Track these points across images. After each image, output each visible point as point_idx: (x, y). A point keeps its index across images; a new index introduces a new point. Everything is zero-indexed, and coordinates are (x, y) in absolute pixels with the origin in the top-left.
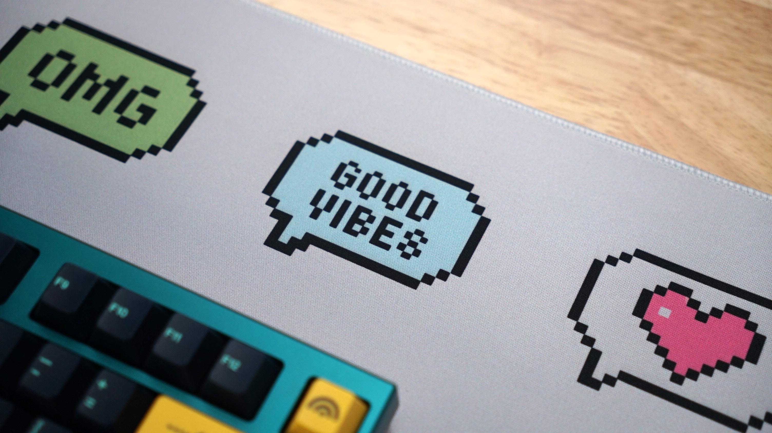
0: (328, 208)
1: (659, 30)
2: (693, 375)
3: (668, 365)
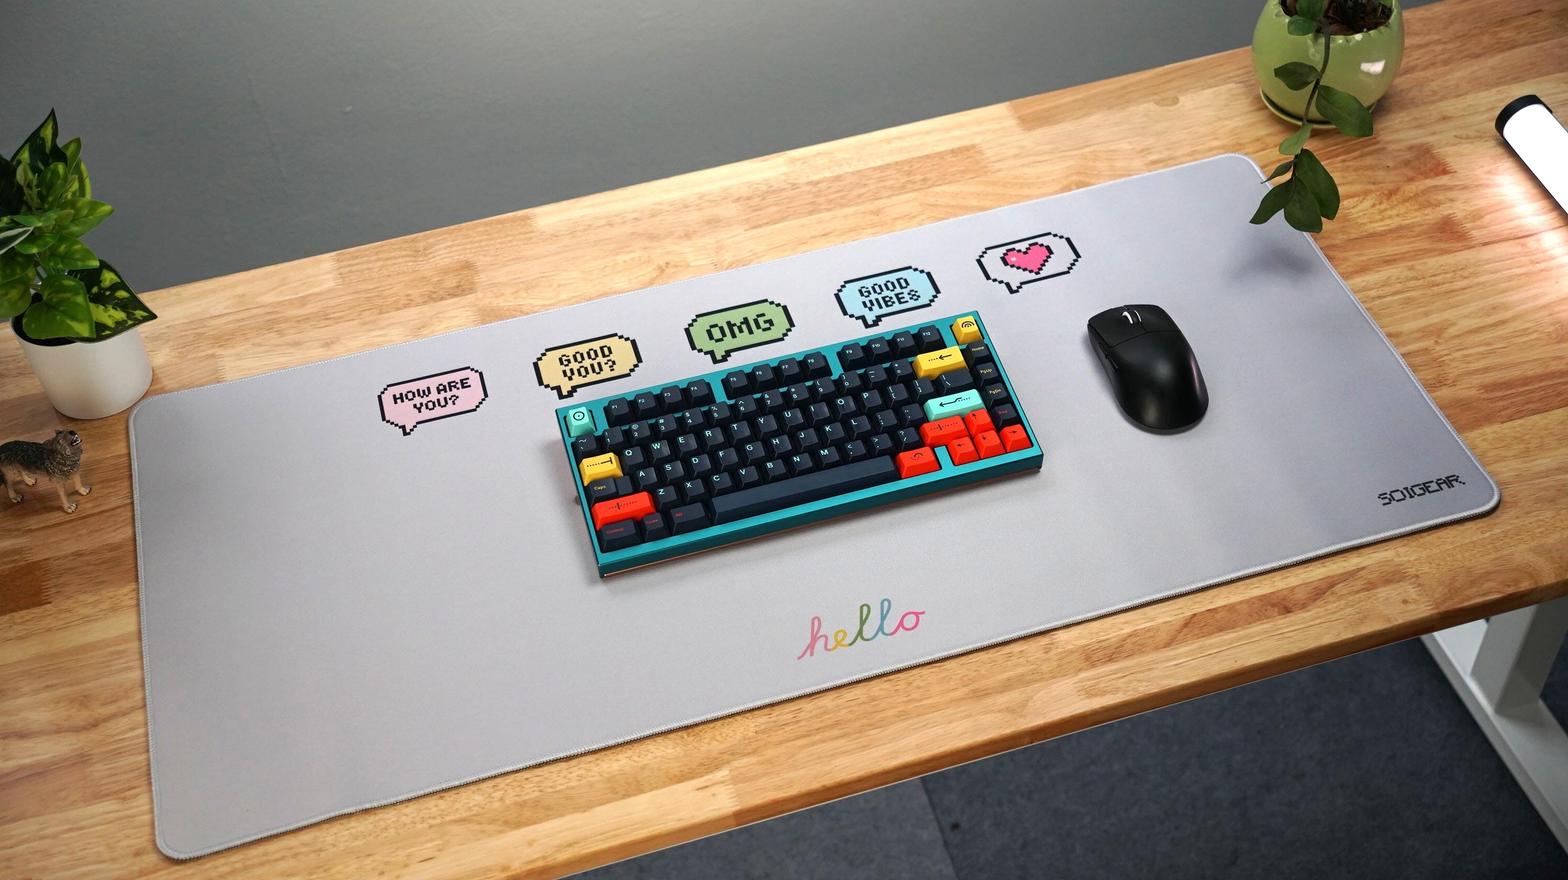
0: (872, 304)
1: (908, 182)
2: (1041, 269)
3: (1031, 271)
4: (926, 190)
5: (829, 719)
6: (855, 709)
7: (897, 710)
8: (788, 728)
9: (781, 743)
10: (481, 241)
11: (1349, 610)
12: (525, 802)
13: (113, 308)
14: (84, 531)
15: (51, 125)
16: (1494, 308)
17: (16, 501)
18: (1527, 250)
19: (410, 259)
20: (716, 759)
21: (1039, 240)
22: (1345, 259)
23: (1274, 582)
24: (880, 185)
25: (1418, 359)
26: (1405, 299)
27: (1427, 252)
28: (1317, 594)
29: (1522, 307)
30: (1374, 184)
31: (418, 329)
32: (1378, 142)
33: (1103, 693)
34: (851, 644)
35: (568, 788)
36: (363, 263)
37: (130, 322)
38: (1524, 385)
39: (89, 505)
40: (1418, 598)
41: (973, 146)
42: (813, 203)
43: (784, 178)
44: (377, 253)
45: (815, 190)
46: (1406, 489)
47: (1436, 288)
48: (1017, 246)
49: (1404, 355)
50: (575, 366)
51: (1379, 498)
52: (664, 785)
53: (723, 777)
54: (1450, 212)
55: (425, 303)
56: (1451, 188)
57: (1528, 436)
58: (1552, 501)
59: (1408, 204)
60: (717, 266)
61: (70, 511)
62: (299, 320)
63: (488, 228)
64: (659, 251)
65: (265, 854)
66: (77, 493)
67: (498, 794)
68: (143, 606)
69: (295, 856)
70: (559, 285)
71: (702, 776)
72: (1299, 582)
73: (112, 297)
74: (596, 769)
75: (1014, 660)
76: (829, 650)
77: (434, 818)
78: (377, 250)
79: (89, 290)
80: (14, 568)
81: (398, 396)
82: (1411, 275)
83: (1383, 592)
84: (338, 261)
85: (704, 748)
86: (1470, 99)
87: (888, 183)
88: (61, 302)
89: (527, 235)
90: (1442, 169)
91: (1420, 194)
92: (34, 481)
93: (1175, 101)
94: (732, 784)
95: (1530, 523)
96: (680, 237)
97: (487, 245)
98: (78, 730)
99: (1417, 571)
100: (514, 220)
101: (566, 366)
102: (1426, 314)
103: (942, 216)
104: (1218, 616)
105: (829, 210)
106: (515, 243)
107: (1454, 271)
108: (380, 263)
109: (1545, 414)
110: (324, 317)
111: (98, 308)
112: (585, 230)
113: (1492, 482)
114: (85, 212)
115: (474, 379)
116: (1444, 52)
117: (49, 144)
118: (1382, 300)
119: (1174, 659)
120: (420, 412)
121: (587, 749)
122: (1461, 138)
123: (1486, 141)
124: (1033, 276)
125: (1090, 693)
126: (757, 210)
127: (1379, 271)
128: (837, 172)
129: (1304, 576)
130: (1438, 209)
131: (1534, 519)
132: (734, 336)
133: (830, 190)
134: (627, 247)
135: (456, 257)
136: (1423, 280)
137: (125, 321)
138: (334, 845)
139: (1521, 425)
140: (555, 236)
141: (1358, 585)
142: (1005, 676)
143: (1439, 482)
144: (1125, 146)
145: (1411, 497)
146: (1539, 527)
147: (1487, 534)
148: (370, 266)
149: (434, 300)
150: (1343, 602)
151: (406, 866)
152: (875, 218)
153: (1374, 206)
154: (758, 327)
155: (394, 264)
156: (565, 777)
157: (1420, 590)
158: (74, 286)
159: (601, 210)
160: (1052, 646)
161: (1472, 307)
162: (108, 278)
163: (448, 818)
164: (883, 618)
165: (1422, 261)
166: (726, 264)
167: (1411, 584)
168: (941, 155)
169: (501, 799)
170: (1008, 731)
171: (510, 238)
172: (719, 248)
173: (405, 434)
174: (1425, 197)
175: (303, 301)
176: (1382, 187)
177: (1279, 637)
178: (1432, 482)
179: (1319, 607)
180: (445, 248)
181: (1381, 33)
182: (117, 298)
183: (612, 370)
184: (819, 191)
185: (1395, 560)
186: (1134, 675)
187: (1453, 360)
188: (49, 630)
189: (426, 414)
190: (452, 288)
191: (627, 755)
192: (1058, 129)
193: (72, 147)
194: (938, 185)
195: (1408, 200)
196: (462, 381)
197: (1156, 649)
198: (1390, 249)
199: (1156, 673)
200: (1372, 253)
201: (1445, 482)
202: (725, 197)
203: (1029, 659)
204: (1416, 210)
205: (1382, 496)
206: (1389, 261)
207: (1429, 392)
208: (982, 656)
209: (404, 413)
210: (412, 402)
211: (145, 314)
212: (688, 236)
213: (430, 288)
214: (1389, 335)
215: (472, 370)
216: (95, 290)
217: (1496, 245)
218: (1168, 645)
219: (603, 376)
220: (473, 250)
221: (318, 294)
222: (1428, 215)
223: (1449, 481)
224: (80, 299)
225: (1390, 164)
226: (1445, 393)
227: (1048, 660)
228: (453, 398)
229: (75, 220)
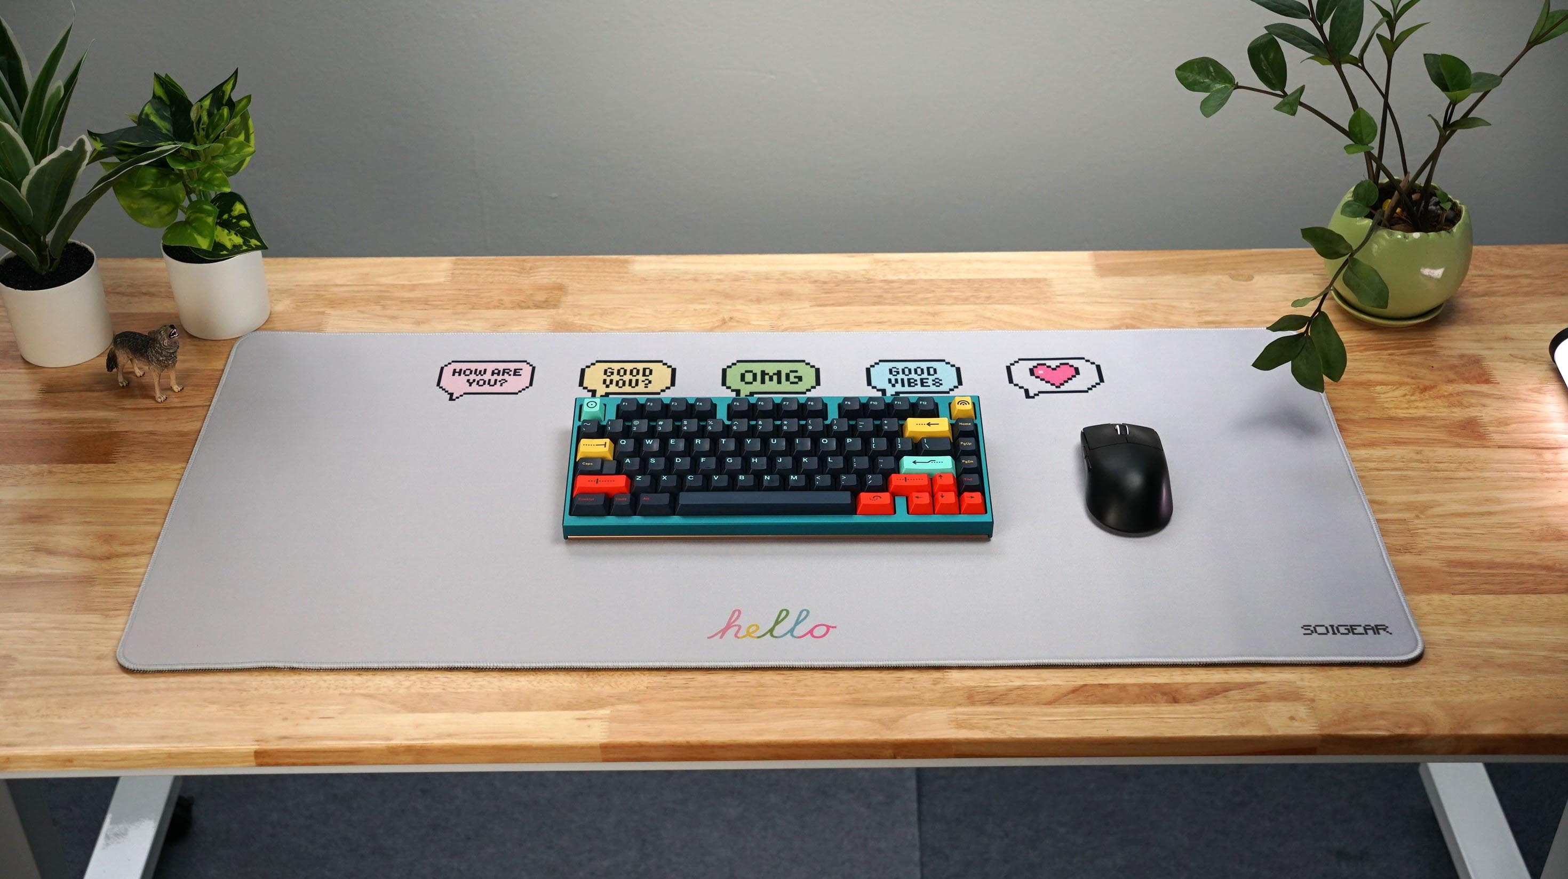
0: (897, 382)
1: (972, 296)
2: (1063, 384)
3: (1052, 385)
4: (987, 306)
5: (717, 692)
6: (742, 689)
7: (780, 698)
8: (676, 691)
9: (665, 700)
10: (580, 272)
11: (1235, 713)
12: (427, 694)
13: (235, 234)
14: (164, 418)
15: (232, 83)
16: (1487, 500)
17: (121, 385)
18: (1542, 460)
19: (514, 274)
20: (603, 699)
21: (1071, 362)
22: (1357, 433)
23: (1173, 675)
24: (948, 294)
25: (1393, 526)
26: (1402, 476)
27: (1441, 442)
28: (1209, 694)
29: (1516, 505)
30: (1413, 378)
31: (497, 327)
32: (1432, 346)
33: (972, 727)
34: (758, 637)
35: (468, 692)
36: (474, 269)
37: (244, 248)
38: (1489, 568)
39: (176, 400)
40: (1305, 718)
41: (1045, 280)
42: (880, 297)
43: (863, 273)
44: (489, 264)
45: (886, 287)
46: (1332, 626)
47: (1436, 473)
48: (1048, 363)
49: (1378, 521)
50: (615, 378)
51: (1302, 628)
52: (550, 710)
53: (606, 714)
54: (1479, 414)
55: (512, 308)
56: (1487, 396)
57: (1473, 611)
58: (1475, 668)
59: (1439, 401)
60: (773, 328)
61: (159, 400)
62: (403, 301)
63: (590, 263)
64: (729, 307)
65: (199, 682)
66: (171, 389)
67: (407, 683)
68: (183, 482)
69: (221, 689)
70: (632, 317)
71: (585, 710)
72: (1196, 681)
73: (237, 224)
74: (497, 684)
75: (902, 684)
76: (738, 638)
77: (346, 688)
78: (489, 262)
79: (220, 216)
80: (98, 432)
81: (458, 370)
82: (1418, 458)
83: (1273, 706)
84: (455, 264)
85: (597, 688)
86: (1539, 328)
87: (954, 294)
88: (196, 219)
89: (621, 275)
90: (1486, 379)
91: (1455, 395)
92: (142, 374)
93: (1250, 278)
94: (608, 721)
95: (1445, 681)
96: (751, 301)
97: (584, 276)
98: (94, 558)
99: (1315, 696)
100: (615, 261)
101: (608, 376)
102: (1417, 492)
103: (992, 328)
104: (1107, 691)
105: (893, 304)
106: (608, 279)
107: (1460, 463)
108: (489, 272)
109: (1500, 597)
110: (426, 302)
111: (223, 231)
112: (671, 280)
113: (1419, 638)
114: (233, 151)
115: (527, 371)
116: (1530, 285)
117: (226, 97)
118: (1380, 473)
119: (1051, 715)
120: (470, 385)
121: (495, 665)
122: (1516, 357)
123: (1540, 364)
124: (1053, 388)
125: (960, 725)
126: (829, 293)
127: (1385, 449)
128: (913, 276)
129: (1204, 677)
130: (1468, 410)
131: (1449, 679)
132: (763, 382)
133: (900, 290)
134: (703, 299)
135: (553, 280)
136: (1425, 464)
137: (240, 246)
138: (256, 689)
139: (1471, 600)
140: (644, 280)
141: (1253, 695)
142: (888, 694)
143: (1367, 627)
144: (1186, 304)
145: (1334, 633)
146: (1452, 686)
147: (1397, 681)
148: (480, 272)
149: (521, 308)
150: (1231, 706)
151: (308, 718)
152: (930, 318)
153: (1405, 395)
154: (788, 379)
155: (500, 275)
156: (469, 683)
157: (1311, 712)
158: (209, 210)
159: (692, 268)
160: (941, 680)
161: (1464, 496)
162: (239, 208)
163: (357, 691)
164: (797, 623)
165: (1432, 449)
166: (783, 328)
167: (1304, 705)
168: (1012, 281)
169: (408, 688)
170: (872, 737)
171: (606, 274)
172: (782, 315)
173: (451, 399)
174: (1457, 398)
175: (413, 287)
176: (1419, 383)
177: (1160, 720)
178: (1360, 626)
179: (1205, 704)
180: (547, 271)
181: (1441, 236)
182: (240, 226)
183: (645, 387)
184: (891, 289)
185: (1297, 683)
186: (1008, 720)
187: (1427, 534)
188: (105, 482)
189: (474, 388)
190: (540, 301)
191: (527, 679)
192: (1130, 280)
193: (245, 101)
194: (999, 304)
195: (1440, 397)
196: (515, 370)
197: (1038, 704)
198: (1403, 433)
199: (1030, 723)
200: (1386, 432)
201: (1372, 629)
202: (806, 277)
203: (916, 686)
204: (1445, 407)
205: (1305, 627)
206: (1398, 443)
207: (1390, 555)
208: (875, 675)
209: (457, 384)
210: (467, 378)
211: (259, 244)
212: (758, 301)
213: (521, 298)
214: (1372, 502)
215: (528, 363)
216: (226, 216)
217: (1513, 450)
218: (1050, 703)
219: (636, 390)
220: (570, 277)
221: (429, 285)
222: (1453, 412)
223: (1377, 629)
224: (210, 220)
225: (1435, 365)
226: (1408, 559)
227: (933, 690)
228: (502, 382)
229: (224, 154)
